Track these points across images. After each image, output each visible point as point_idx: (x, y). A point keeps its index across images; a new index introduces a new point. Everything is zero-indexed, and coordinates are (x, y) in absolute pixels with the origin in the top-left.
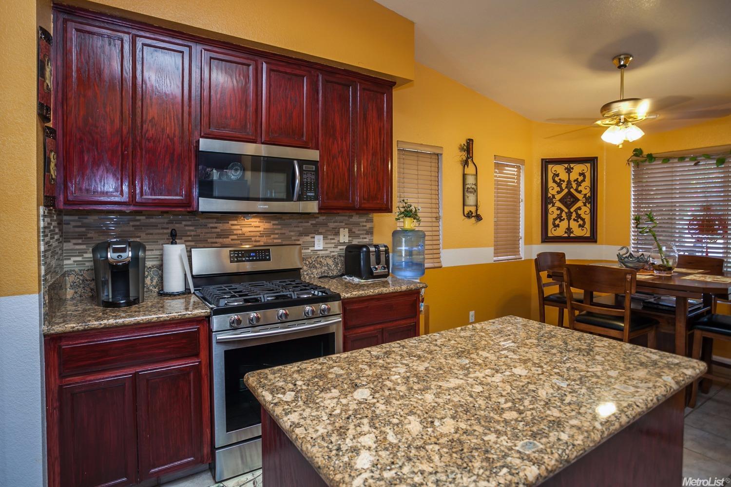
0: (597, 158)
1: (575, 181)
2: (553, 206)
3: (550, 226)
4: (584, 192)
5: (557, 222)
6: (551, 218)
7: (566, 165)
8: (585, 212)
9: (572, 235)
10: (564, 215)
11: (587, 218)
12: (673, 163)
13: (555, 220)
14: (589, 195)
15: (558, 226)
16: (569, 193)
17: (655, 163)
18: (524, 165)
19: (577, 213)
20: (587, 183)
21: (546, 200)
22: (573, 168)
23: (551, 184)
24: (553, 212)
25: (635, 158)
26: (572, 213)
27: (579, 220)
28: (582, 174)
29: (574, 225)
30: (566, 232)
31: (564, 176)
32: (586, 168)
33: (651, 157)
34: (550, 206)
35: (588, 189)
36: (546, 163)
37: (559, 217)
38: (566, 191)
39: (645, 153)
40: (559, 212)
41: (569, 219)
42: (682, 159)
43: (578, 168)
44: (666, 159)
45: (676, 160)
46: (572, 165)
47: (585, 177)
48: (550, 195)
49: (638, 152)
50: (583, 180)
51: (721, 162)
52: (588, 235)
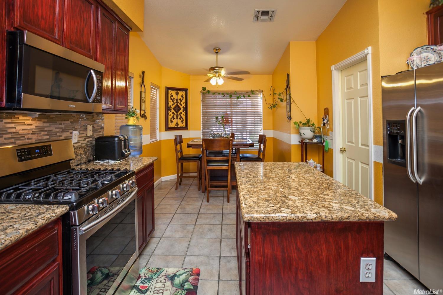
0: (188, 89)
1: (179, 99)
2: (171, 111)
3: (169, 122)
4: (183, 105)
5: (172, 120)
6: (170, 117)
7: (176, 91)
8: (183, 114)
9: (178, 126)
10: (175, 116)
11: (184, 117)
13: (171, 118)
14: (185, 106)
15: (173, 122)
16: (177, 105)
17: (209, 94)
18: (159, 89)
19: (180, 115)
20: (184, 101)
21: (168, 109)
22: (179, 93)
23: (170, 100)
24: (171, 115)
25: (203, 91)
26: (178, 115)
27: (181, 119)
28: (182, 96)
29: (179, 121)
30: (176, 125)
31: (175, 96)
32: (183, 93)
33: (209, 92)
34: (169, 111)
35: (185, 104)
36: (168, 89)
37: (173, 117)
38: (176, 104)
39: (207, 89)
40: (173, 115)
41: (177, 118)
42: (219, 94)
43: (181, 93)
44: (214, 93)
45: (217, 94)
46: (178, 91)
47: (183, 98)
48: (169, 106)
49: (204, 89)
50: (183, 99)
51: (231, 96)
52: (185, 126)
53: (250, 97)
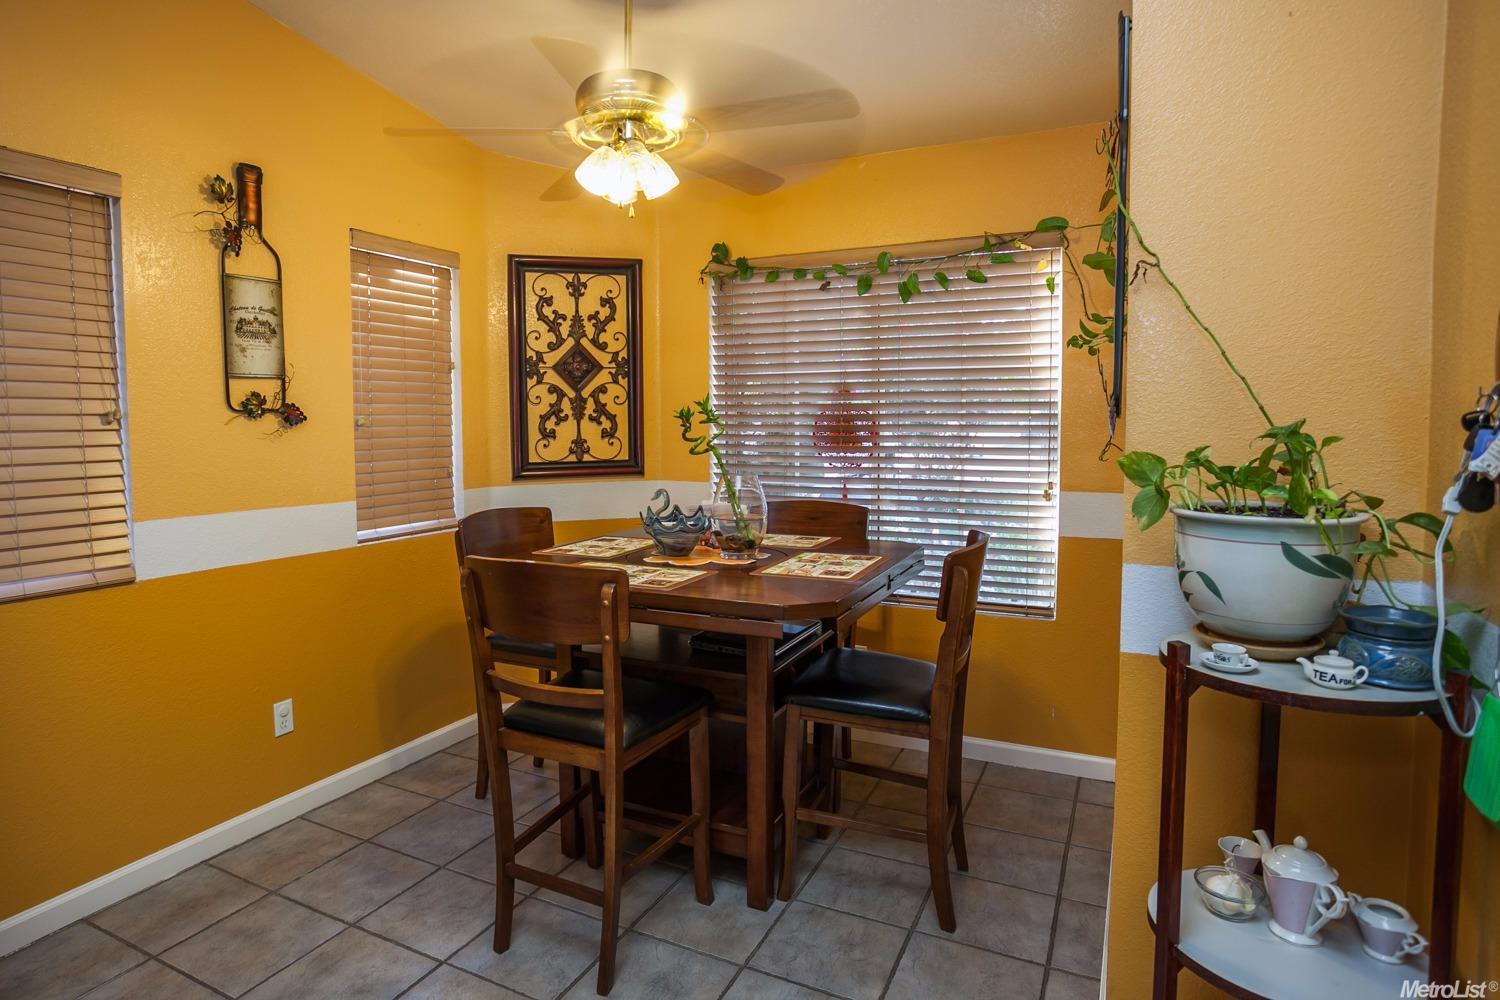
0: (640, 262)
1: (590, 318)
2: (539, 382)
3: (534, 434)
4: (613, 347)
5: (550, 425)
6: (534, 413)
7: (570, 277)
8: (615, 397)
9: (586, 458)
10: (566, 406)
11: (622, 413)
12: (785, 283)
13: (544, 418)
14: (623, 354)
15: (552, 434)
16: (578, 352)
17: (752, 281)
18: (458, 268)
19: (597, 402)
20: (620, 324)
21: (522, 367)
22: (585, 285)
23: (532, 322)
24: (540, 398)
25: (715, 267)
26: (585, 401)
27: (603, 419)
28: (607, 302)
29: (591, 431)
30: (571, 451)
31: (564, 304)
32: (613, 285)
33: (744, 268)
34: (531, 382)
35: (623, 341)
36: (519, 267)
37: (555, 411)
38: (570, 343)
39: (734, 256)
40: (553, 398)
41: (579, 416)
42: (800, 274)
43: (598, 286)
44: (773, 274)
45: (790, 277)
46: (584, 278)
47: (613, 308)
48: (530, 353)
49: (720, 253)
50: (611, 318)
51: (865, 284)
52: (624, 456)
53: (985, 280)
